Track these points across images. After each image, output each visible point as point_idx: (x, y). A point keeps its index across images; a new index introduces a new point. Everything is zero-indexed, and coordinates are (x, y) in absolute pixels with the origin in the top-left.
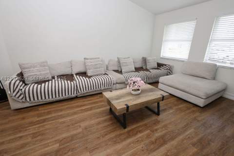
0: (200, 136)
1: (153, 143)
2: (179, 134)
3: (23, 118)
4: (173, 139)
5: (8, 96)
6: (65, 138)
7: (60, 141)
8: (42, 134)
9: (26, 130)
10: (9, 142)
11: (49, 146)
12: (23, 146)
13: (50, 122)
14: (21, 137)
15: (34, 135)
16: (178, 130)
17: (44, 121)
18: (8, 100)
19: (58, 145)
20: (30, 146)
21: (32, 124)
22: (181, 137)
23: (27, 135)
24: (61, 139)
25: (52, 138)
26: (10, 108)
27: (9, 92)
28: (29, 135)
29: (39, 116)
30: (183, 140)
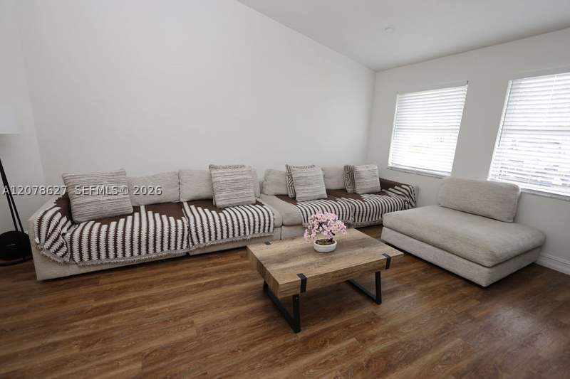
0: (475, 356)
1: (362, 369)
2: (425, 350)
3: (63, 302)
4: (409, 360)
5: (33, 248)
6: (156, 351)
7: (144, 357)
8: (105, 339)
9: (68, 329)
10: (30, 354)
11: (118, 367)
12: (59, 365)
13: (125, 312)
14: (55, 345)
15: (87, 341)
16: (424, 340)
17: (111, 308)
18: (32, 258)
19: (140, 365)
20: (75, 366)
21: (83, 314)
22: (429, 357)
23: (68, 341)
24: (148, 352)
25: (127, 348)
26: (35, 277)
27: (37, 240)
28: (74, 339)
29: (100, 296)
30: (433, 365)
